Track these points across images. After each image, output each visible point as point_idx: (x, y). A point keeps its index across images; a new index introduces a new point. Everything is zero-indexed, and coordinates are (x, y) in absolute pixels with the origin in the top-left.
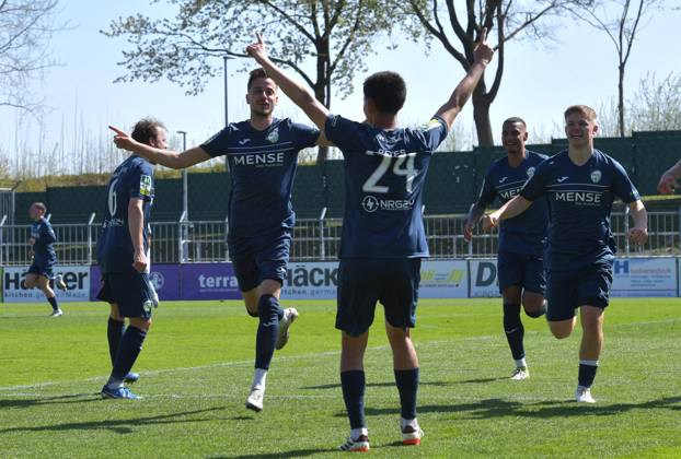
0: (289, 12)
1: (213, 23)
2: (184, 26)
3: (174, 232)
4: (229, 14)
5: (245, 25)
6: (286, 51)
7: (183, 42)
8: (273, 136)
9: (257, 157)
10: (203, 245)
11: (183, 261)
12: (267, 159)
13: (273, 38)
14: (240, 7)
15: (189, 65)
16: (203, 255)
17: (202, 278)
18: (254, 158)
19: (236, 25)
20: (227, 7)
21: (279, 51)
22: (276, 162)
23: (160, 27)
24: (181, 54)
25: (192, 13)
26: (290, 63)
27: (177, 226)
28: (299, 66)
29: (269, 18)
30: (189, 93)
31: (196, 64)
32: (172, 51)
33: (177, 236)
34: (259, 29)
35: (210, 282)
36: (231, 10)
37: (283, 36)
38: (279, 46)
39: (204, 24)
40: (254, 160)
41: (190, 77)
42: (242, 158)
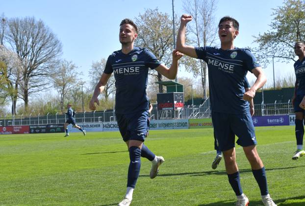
0: (291, 44)
1: (269, 48)
2: (261, 49)
3: (260, 107)
4: (274, 45)
5: (278, 48)
6: (290, 55)
7: (261, 54)
8: (134, 58)
9: (125, 69)
10: (268, 111)
11: (263, 115)
12: (130, 70)
13: (286, 52)
14: (276, 43)
15: (263, 60)
16: (269, 113)
17: (268, 120)
18: (123, 70)
19: (276, 48)
20: (273, 43)
21: (288, 55)
22: (135, 72)
23: (254, 50)
24: (260, 57)
25: (263, 45)
26: (291, 58)
27: (261, 106)
28: (294, 59)
29: (285, 46)
30: (263, 68)
31: (264, 60)
32: (257, 56)
33: (261, 108)
34: (282, 49)
35: (271, 121)
36: (274, 44)
37: (289, 51)
38: (288, 54)
39: (266, 48)
40: (123, 71)
41: (263, 63)
42: (117, 70)
